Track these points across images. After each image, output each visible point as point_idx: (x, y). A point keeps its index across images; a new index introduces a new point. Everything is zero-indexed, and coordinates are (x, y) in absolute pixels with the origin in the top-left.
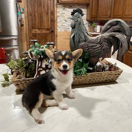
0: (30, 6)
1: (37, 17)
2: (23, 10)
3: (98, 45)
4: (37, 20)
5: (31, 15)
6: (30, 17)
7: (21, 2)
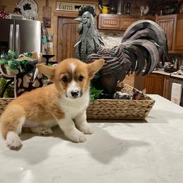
0: (61, 34)
1: (69, 47)
2: (52, 37)
3: (115, 58)
4: (69, 52)
5: (62, 44)
6: (60, 47)
7: (50, 27)
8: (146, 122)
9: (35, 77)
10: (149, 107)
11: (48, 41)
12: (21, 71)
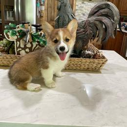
2: (44, 2)
3: (82, 30)
8: (100, 73)
9: (27, 41)
10: (103, 63)
11: (41, 5)
12: (19, 37)
